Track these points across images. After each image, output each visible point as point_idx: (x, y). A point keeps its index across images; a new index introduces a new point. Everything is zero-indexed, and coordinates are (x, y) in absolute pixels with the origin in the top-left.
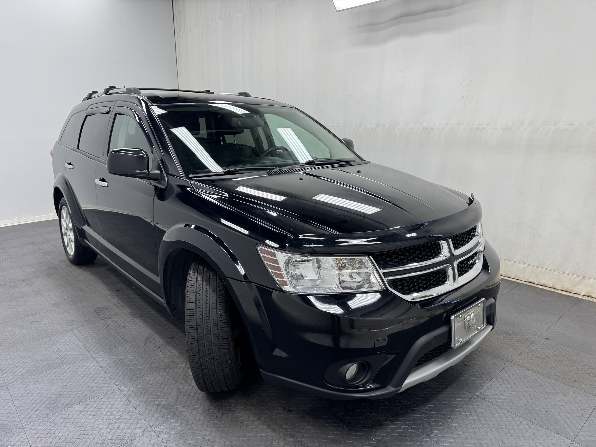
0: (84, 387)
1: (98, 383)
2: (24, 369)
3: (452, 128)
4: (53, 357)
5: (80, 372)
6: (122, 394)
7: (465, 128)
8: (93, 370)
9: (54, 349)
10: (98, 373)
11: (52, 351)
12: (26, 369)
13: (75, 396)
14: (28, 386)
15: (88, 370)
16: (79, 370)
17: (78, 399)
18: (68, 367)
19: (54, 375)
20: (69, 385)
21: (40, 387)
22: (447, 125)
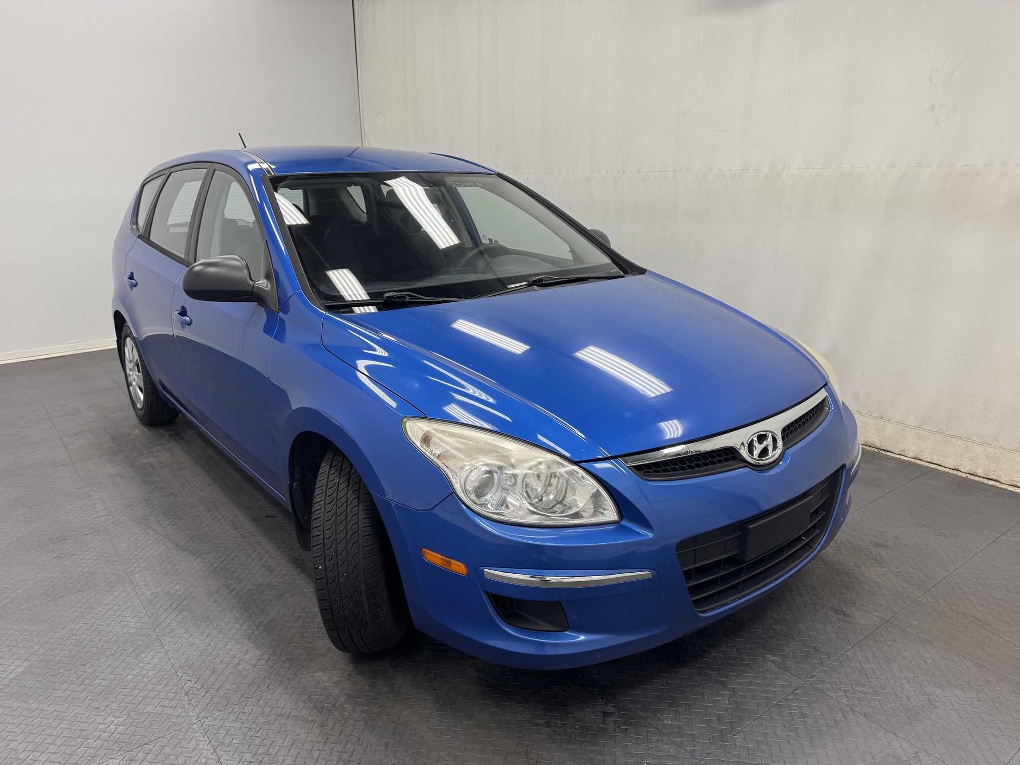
0: (132, 714)
1: (161, 706)
2: (23, 662)
3: (904, 175)
4: (84, 636)
5: (130, 677)
6: (206, 736)
7: (934, 174)
8: (156, 672)
9: (89, 618)
10: (165, 682)
11: (84, 622)
12: (26, 664)
13: (110, 737)
14: (23, 705)
15: (145, 672)
16: (128, 671)
17: (116, 745)
18: (109, 663)
19: (78, 682)
20: (103, 708)
21: (46, 709)
22: (893, 166)
